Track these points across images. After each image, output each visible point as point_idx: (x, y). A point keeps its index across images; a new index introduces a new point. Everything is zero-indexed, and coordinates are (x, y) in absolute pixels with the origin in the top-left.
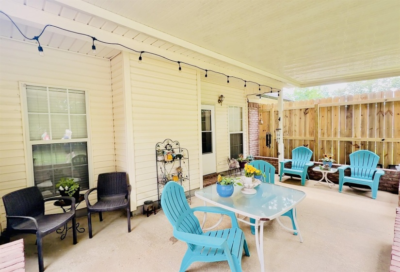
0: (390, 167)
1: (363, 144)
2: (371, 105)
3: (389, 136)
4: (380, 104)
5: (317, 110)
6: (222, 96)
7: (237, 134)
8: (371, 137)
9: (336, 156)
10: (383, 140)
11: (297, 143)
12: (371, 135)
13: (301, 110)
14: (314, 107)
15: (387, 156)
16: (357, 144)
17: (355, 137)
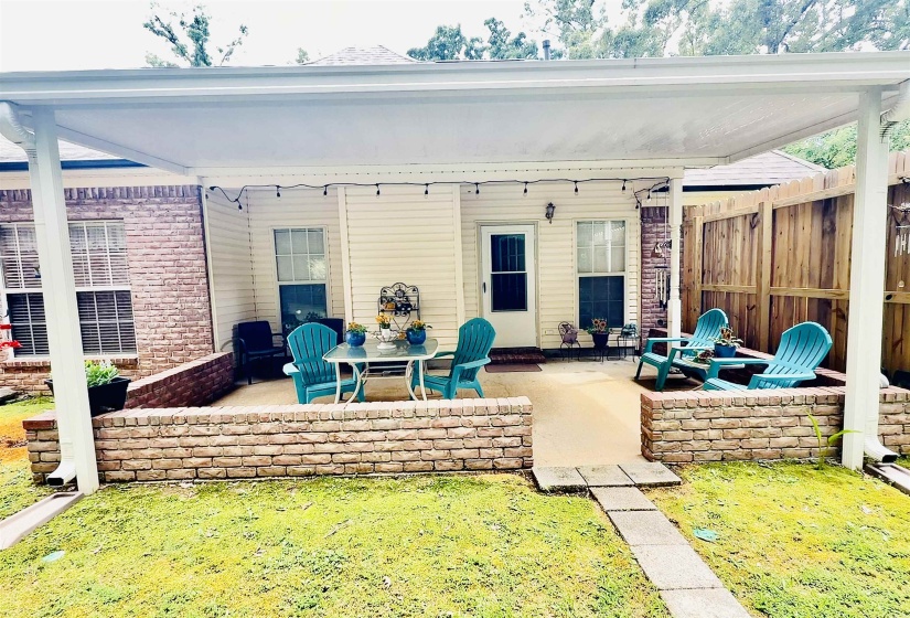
5: (761, 217)
6: (551, 205)
7: (605, 278)
10: (889, 297)
11: (737, 300)
13: (746, 217)
15: (899, 346)
16: (840, 307)
17: (838, 287)
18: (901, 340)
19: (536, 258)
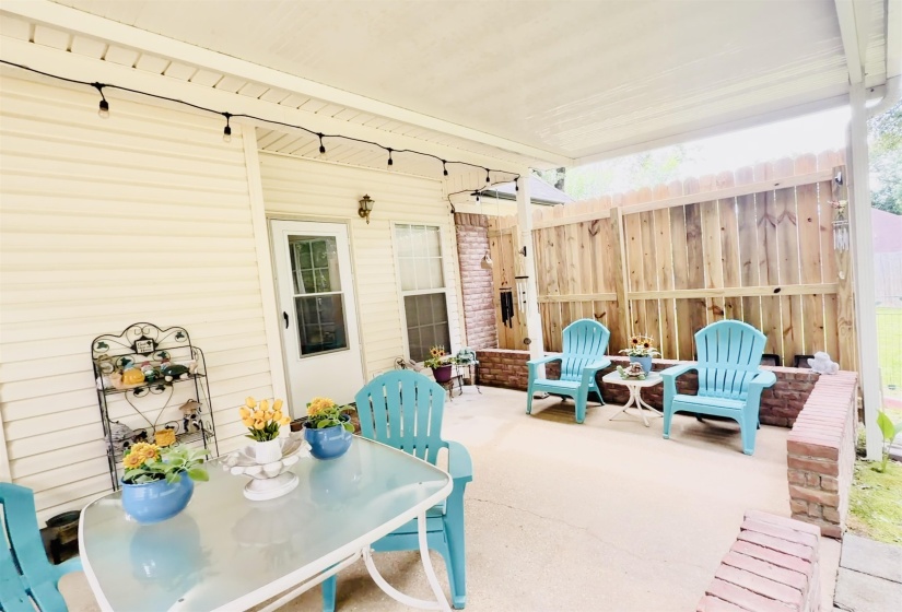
0: (799, 360)
1: (731, 303)
2: (743, 200)
3: (790, 278)
4: (764, 197)
5: (616, 222)
6: (367, 198)
7: (428, 296)
8: (748, 285)
9: (669, 337)
10: (777, 291)
11: (580, 310)
12: (748, 280)
13: (582, 224)
14: (608, 216)
15: (790, 332)
16: (716, 304)
17: (712, 286)
18: (791, 328)
19: (353, 272)
